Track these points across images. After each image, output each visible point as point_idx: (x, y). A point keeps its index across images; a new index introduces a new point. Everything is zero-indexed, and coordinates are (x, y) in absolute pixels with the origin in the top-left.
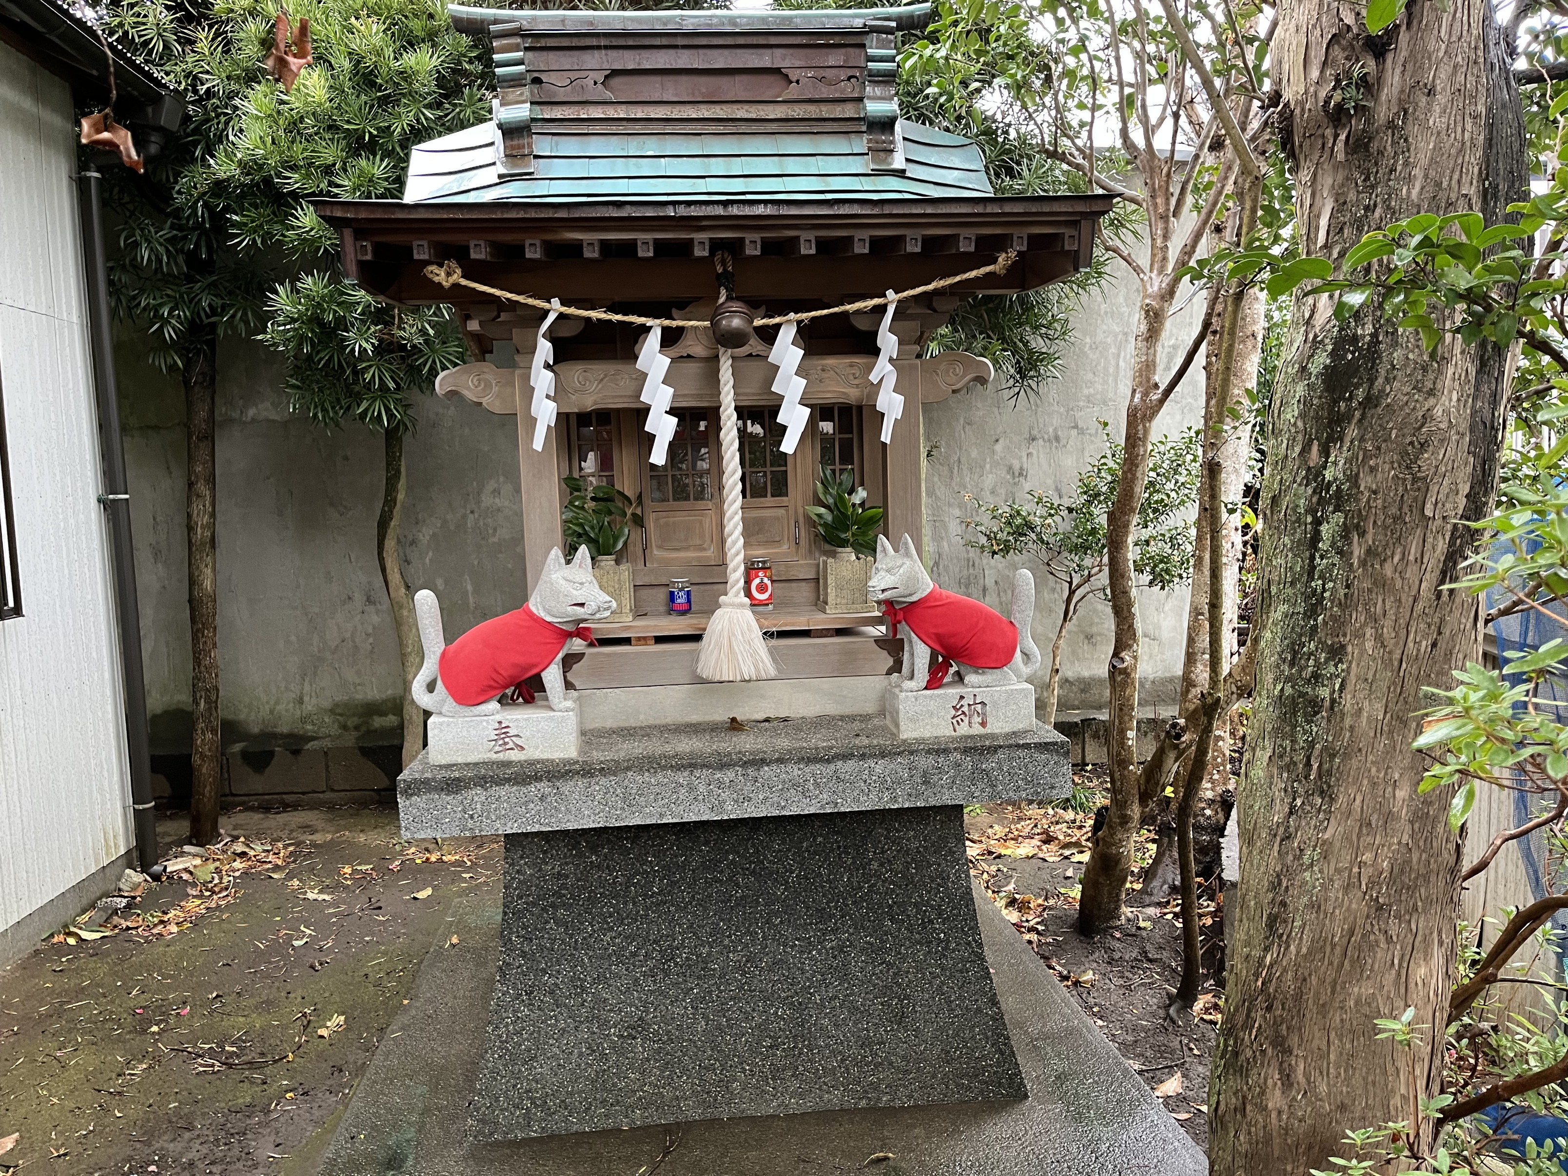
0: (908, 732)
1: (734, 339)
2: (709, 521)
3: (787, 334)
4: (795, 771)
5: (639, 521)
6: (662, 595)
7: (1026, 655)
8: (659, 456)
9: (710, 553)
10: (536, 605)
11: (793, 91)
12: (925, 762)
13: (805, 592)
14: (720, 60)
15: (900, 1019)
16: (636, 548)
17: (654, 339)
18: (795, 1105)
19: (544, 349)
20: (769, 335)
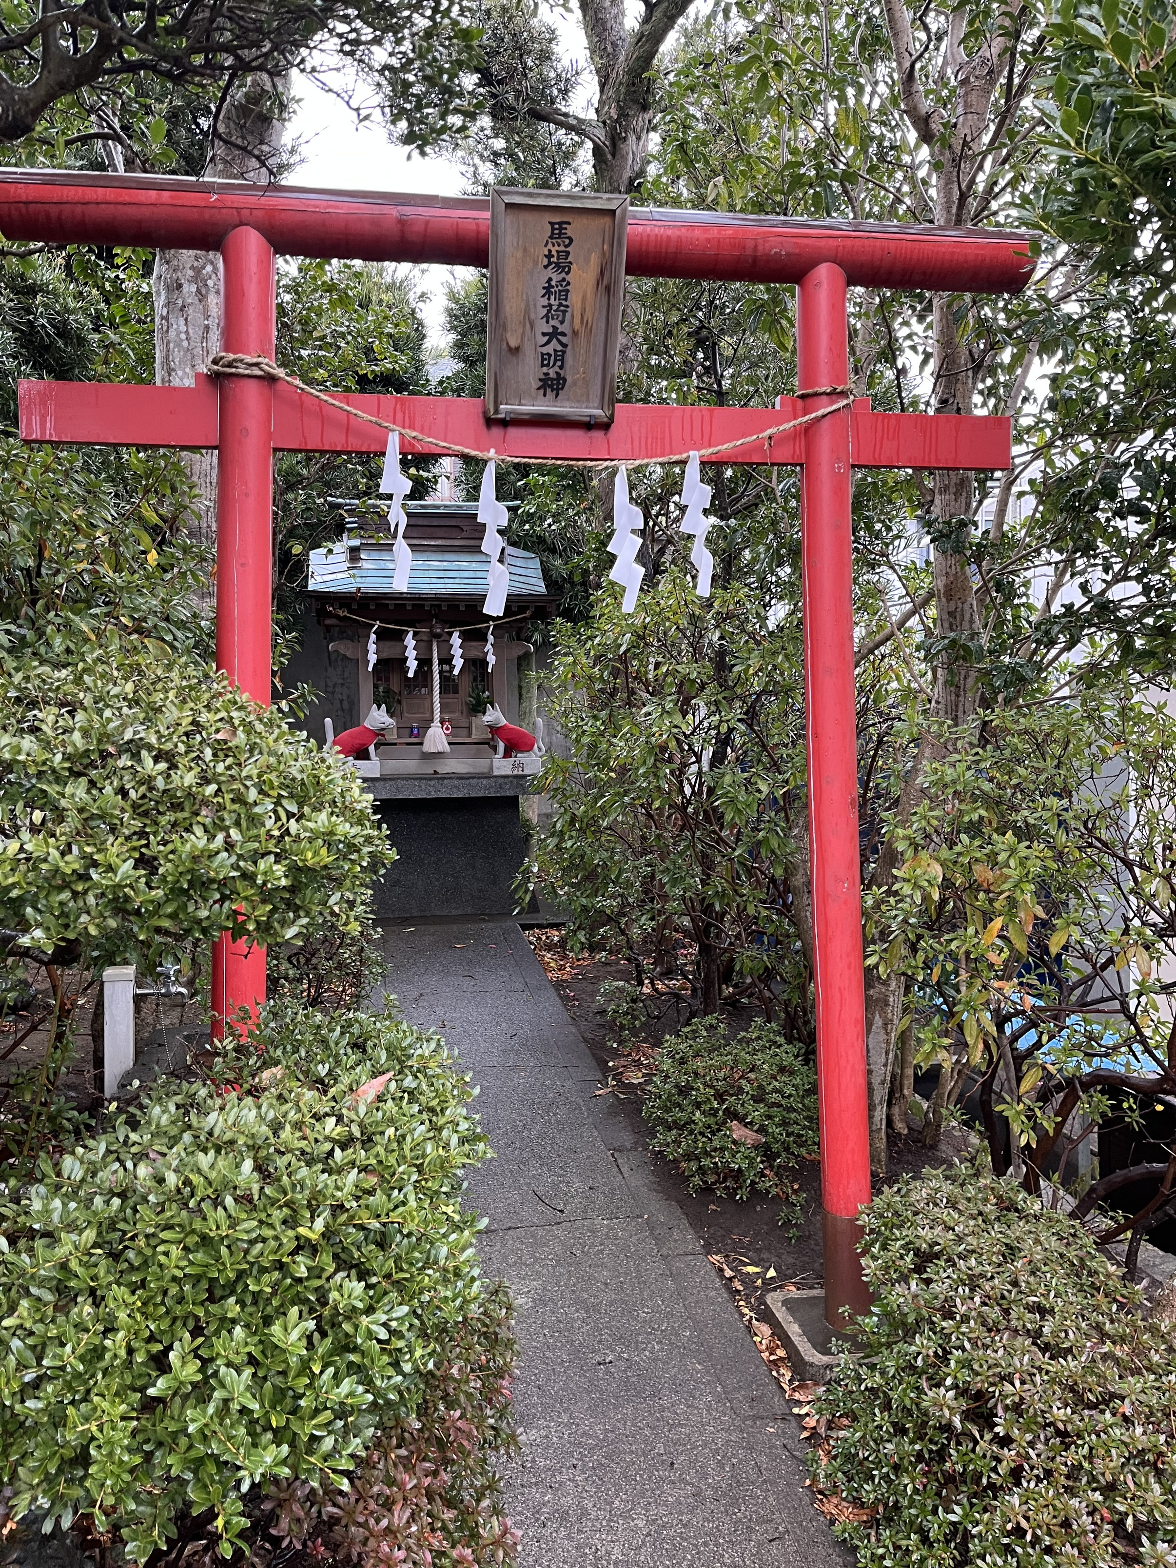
0: (496, 773)
1: (437, 636)
2: (427, 703)
3: (456, 635)
4: (456, 782)
5: (399, 702)
6: (408, 731)
7: (540, 749)
8: (411, 674)
9: (427, 715)
10: (367, 724)
11: (464, 535)
12: (502, 780)
13: (465, 731)
14: (435, 522)
15: (494, 883)
16: (398, 712)
17: (410, 635)
18: (454, 912)
19: (373, 637)
20: (450, 634)
